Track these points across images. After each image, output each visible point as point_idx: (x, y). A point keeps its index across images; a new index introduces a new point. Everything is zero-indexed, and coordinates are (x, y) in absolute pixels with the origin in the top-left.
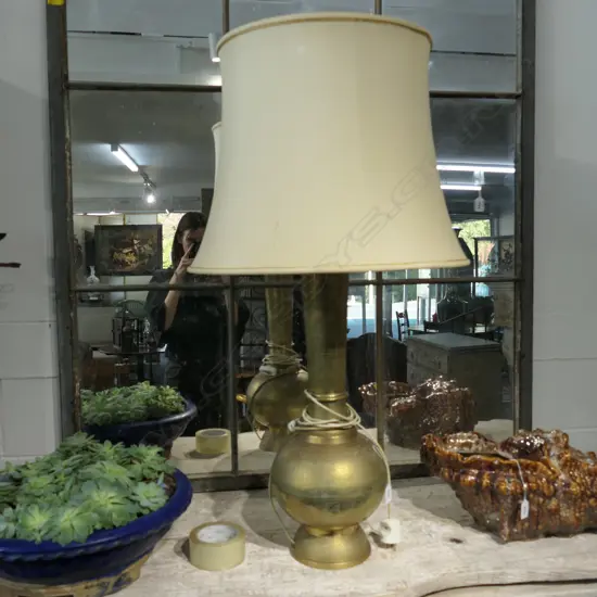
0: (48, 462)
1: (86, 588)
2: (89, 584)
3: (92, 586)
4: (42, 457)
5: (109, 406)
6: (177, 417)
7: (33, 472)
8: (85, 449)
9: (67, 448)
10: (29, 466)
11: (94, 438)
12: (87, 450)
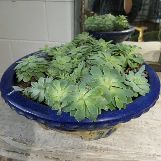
0: (68, 47)
1: (90, 134)
2: (92, 132)
3: (94, 133)
4: (64, 44)
5: (96, 22)
6: (127, 31)
7: (60, 53)
8: (88, 42)
9: (78, 41)
10: (57, 49)
11: (92, 37)
12: (89, 43)
